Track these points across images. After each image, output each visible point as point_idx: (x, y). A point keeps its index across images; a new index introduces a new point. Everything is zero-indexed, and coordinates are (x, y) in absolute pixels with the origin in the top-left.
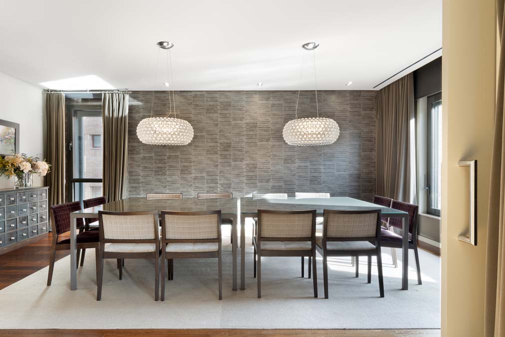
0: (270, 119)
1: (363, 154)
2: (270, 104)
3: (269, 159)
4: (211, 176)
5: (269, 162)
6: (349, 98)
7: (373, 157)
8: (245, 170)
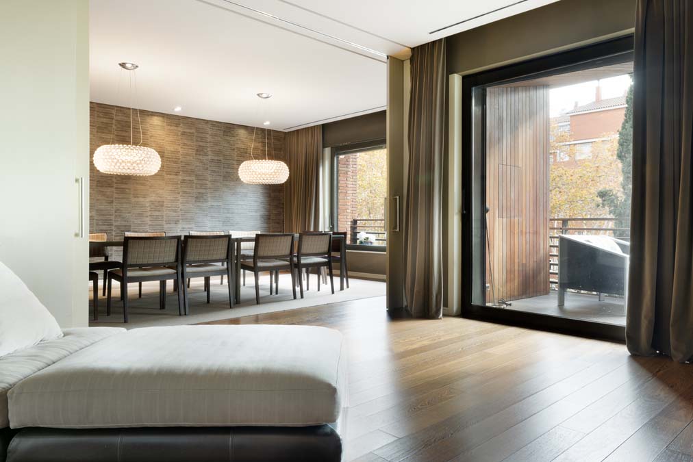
0: (179, 148)
1: (272, 194)
2: (179, 131)
3: (178, 196)
4: (103, 215)
5: (178, 200)
6: (260, 136)
7: (281, 198)
8: (149, 209)
